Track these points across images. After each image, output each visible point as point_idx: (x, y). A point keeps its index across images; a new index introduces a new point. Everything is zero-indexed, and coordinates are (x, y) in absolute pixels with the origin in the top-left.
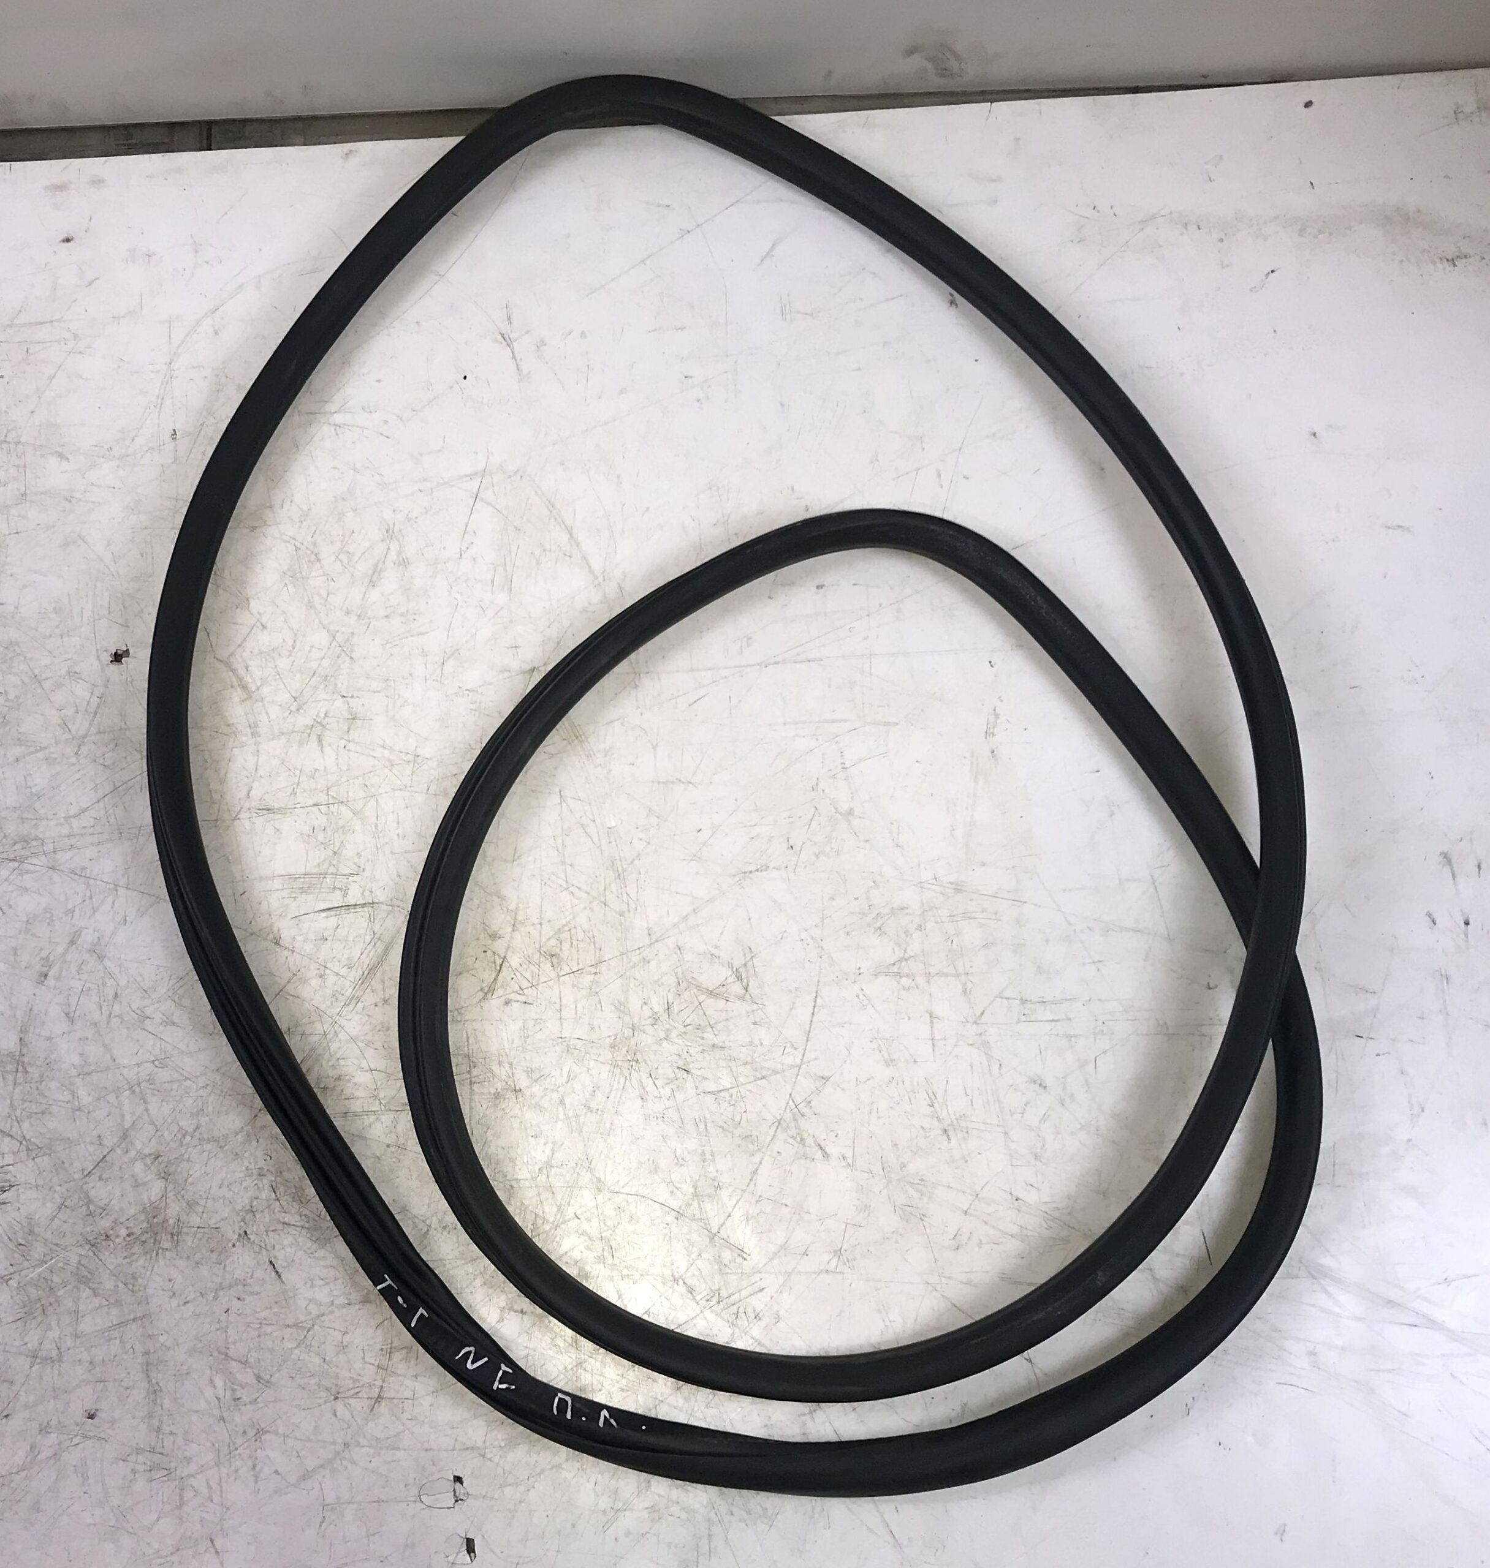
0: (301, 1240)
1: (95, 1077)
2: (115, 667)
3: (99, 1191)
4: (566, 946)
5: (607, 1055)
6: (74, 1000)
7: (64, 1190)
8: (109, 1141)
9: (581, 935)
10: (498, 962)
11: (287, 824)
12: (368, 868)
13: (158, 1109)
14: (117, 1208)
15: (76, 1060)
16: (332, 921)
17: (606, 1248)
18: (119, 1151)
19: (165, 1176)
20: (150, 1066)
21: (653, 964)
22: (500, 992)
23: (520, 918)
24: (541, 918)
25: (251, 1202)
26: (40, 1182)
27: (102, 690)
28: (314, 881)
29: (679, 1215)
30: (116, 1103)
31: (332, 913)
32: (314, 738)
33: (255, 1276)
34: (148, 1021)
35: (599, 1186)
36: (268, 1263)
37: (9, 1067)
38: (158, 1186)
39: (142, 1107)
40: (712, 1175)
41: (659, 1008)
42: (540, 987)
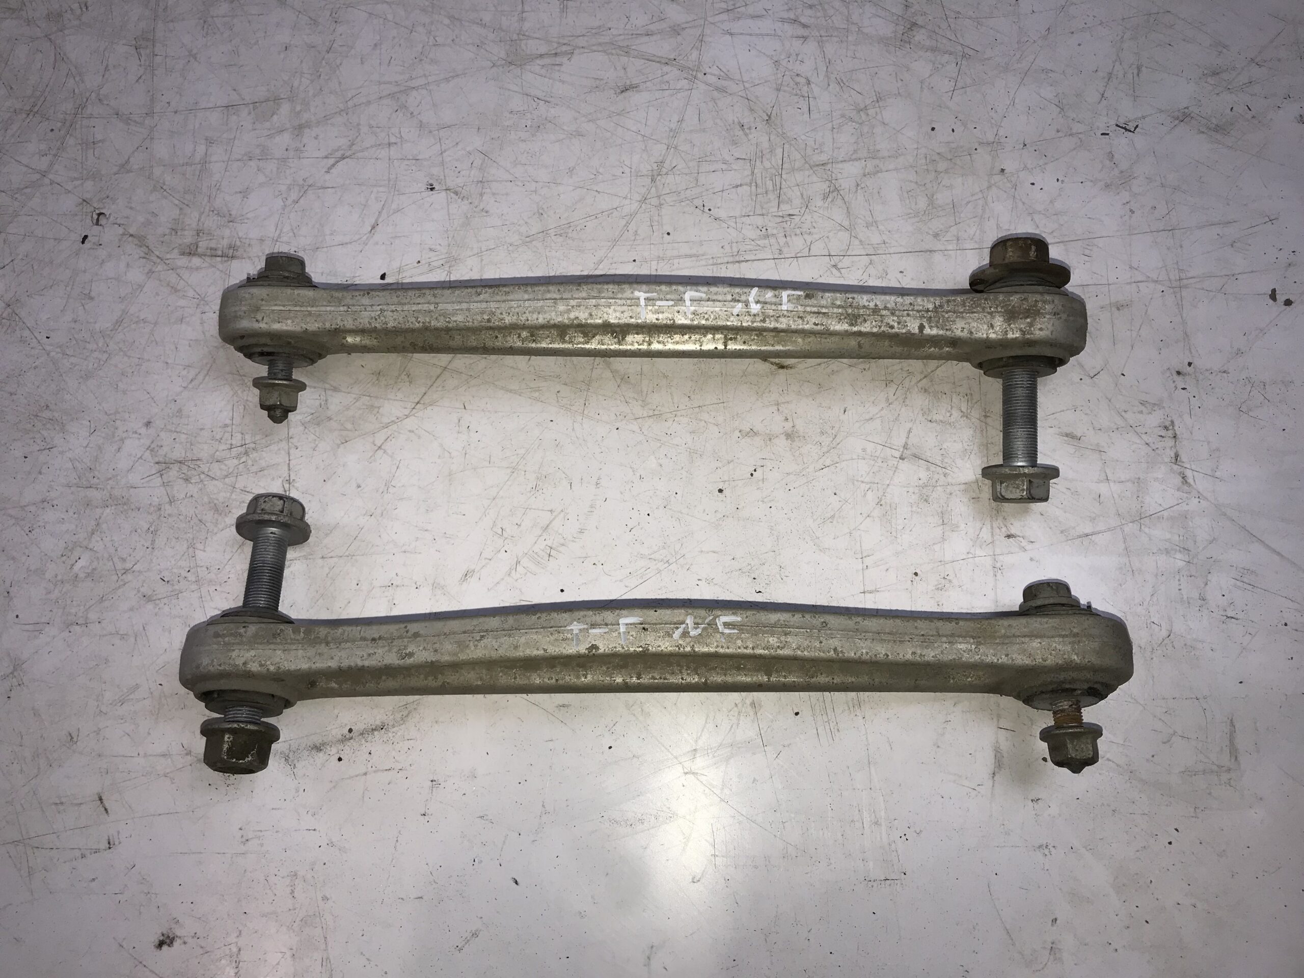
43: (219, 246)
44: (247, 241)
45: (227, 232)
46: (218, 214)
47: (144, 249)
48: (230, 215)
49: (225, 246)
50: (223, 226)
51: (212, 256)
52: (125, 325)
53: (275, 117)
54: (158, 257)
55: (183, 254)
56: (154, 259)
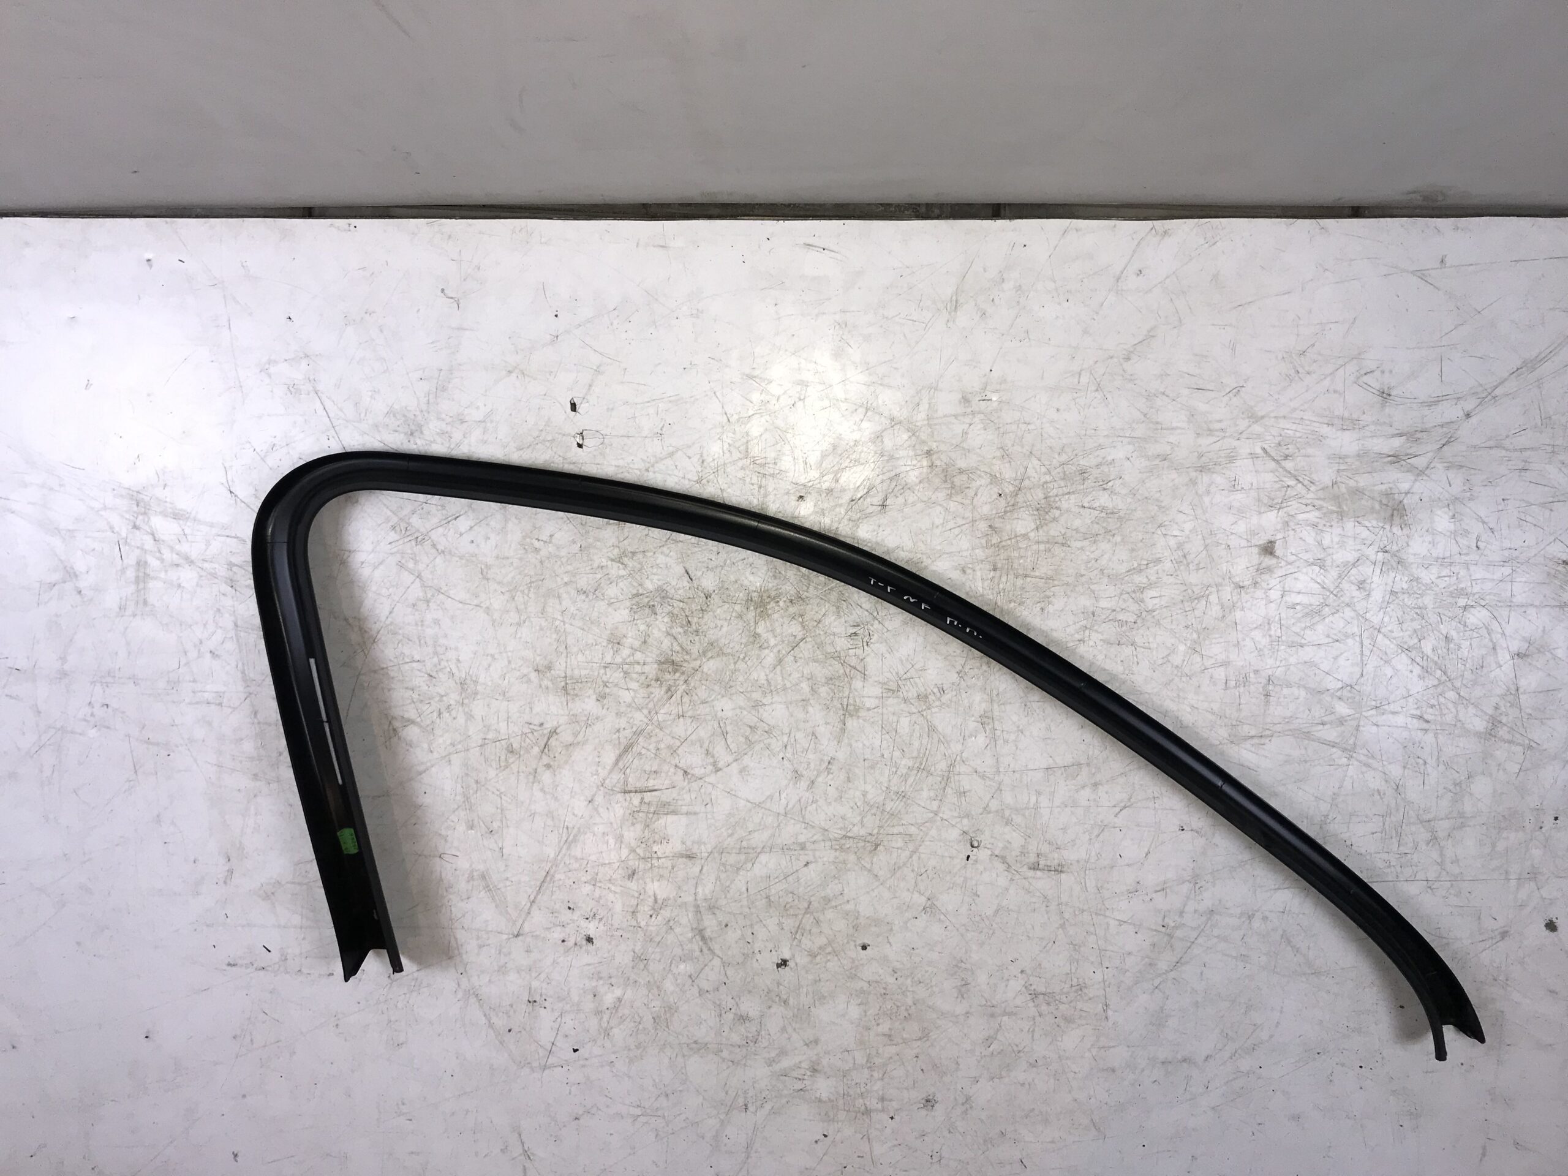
0: (673, 591)
1: (799, 697)
2: (786, 956)
3: (795, 629)
4: (503, 758)
5: (480, 688)
6: (812, 745)
7: (818, 632)
8: (790, 658)
9: (494, 764)
10: (546, 750)
11: (679, 847)
12: (627, 815)
13: (760, 675)
14: (785, 619)
15: (810, 709)
16: (651, 783)
17: (485, 573)
18: (784, 652)
19: (756, 636)
20: (764, 701)
21: (448, 742)
22: (546, 732)
23: (531, 777)
24: (518, 776)
25: (703, 617)
26: (832, 637)
27: (795, 943)
28: (662, 809)
29: (439, 591)
30: (786, 681)
31: (651, 788)
32: (660, 902)
33: (701, 573)
34: (767, 729)
35: (488, 611)
36: (694, 578)
37: (851, 708)
38: (760, 630)
39: (769, 677)
40: (417, 613)
41: (446, 715)
42: (520, 733)
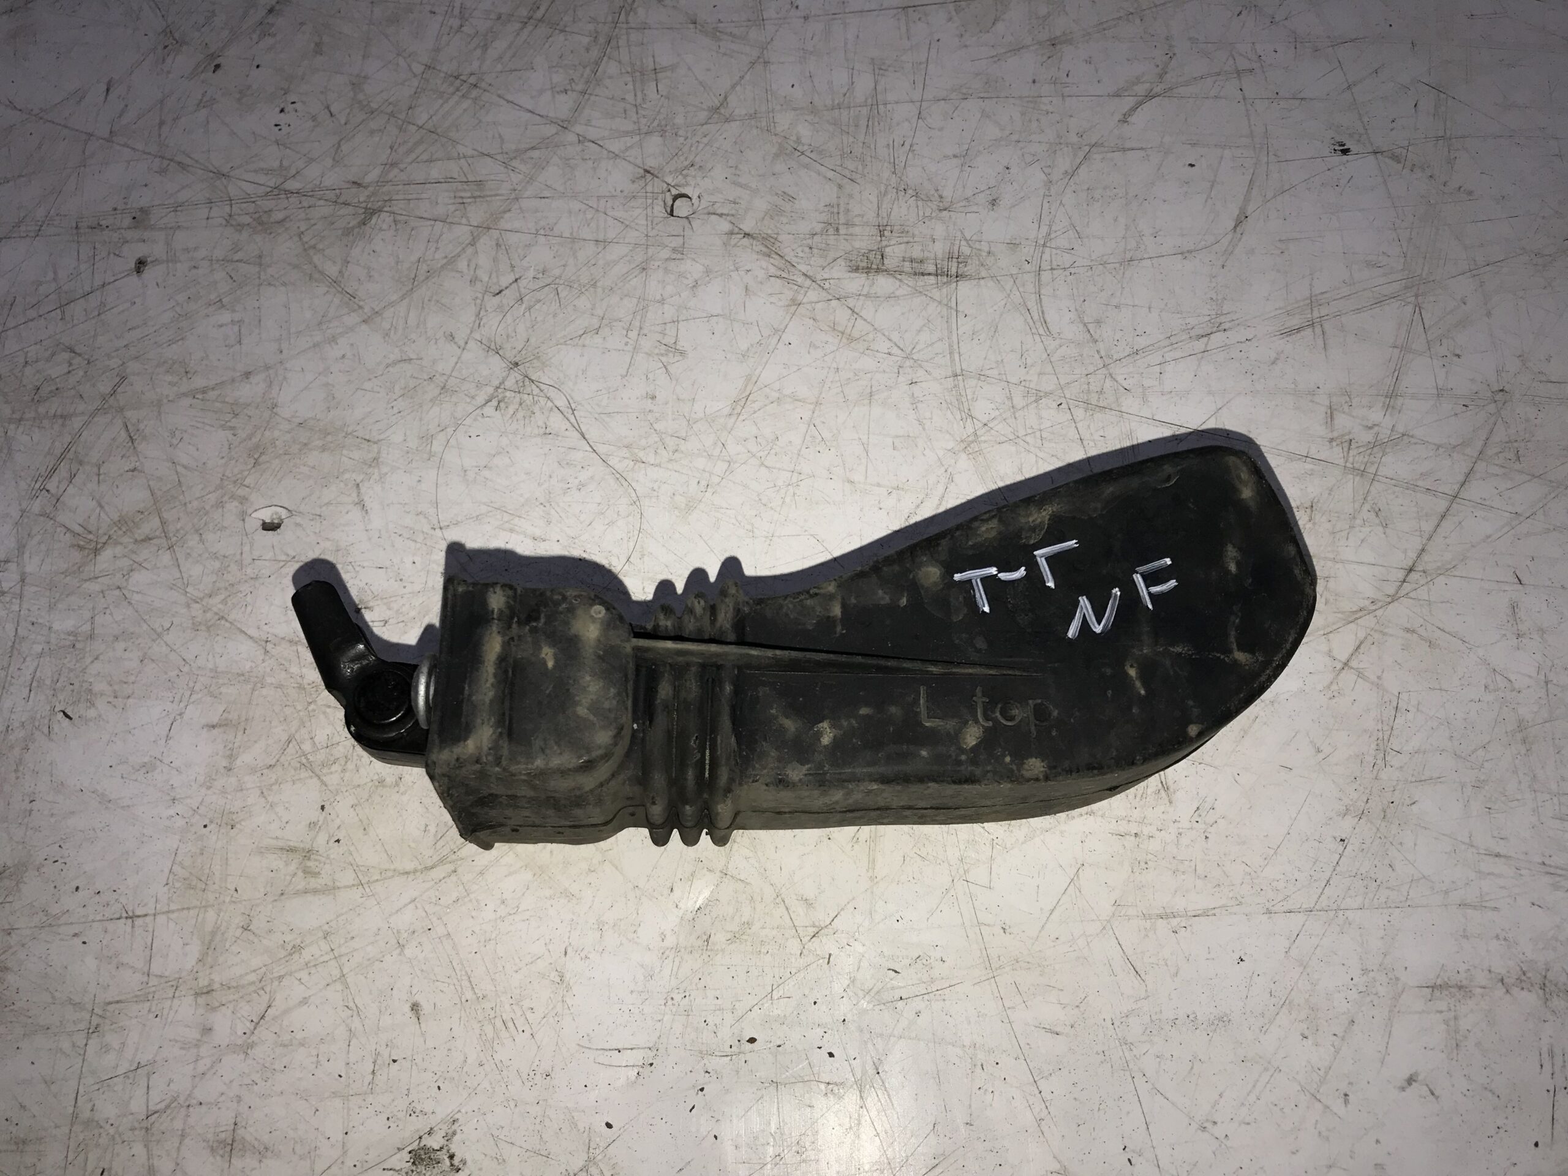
43: (926, 254)
44: (985, 247)
45: (939, 230)
46: (917, 195)
47: (777, 261)
48: (941, 197)
49: (940, 256)
50: (930, 218)
51: (915, 274)
52: (756, 406)
53: (1000, 27)
54: (805, 275)
55: (857, 269)
56: (800, 280)
